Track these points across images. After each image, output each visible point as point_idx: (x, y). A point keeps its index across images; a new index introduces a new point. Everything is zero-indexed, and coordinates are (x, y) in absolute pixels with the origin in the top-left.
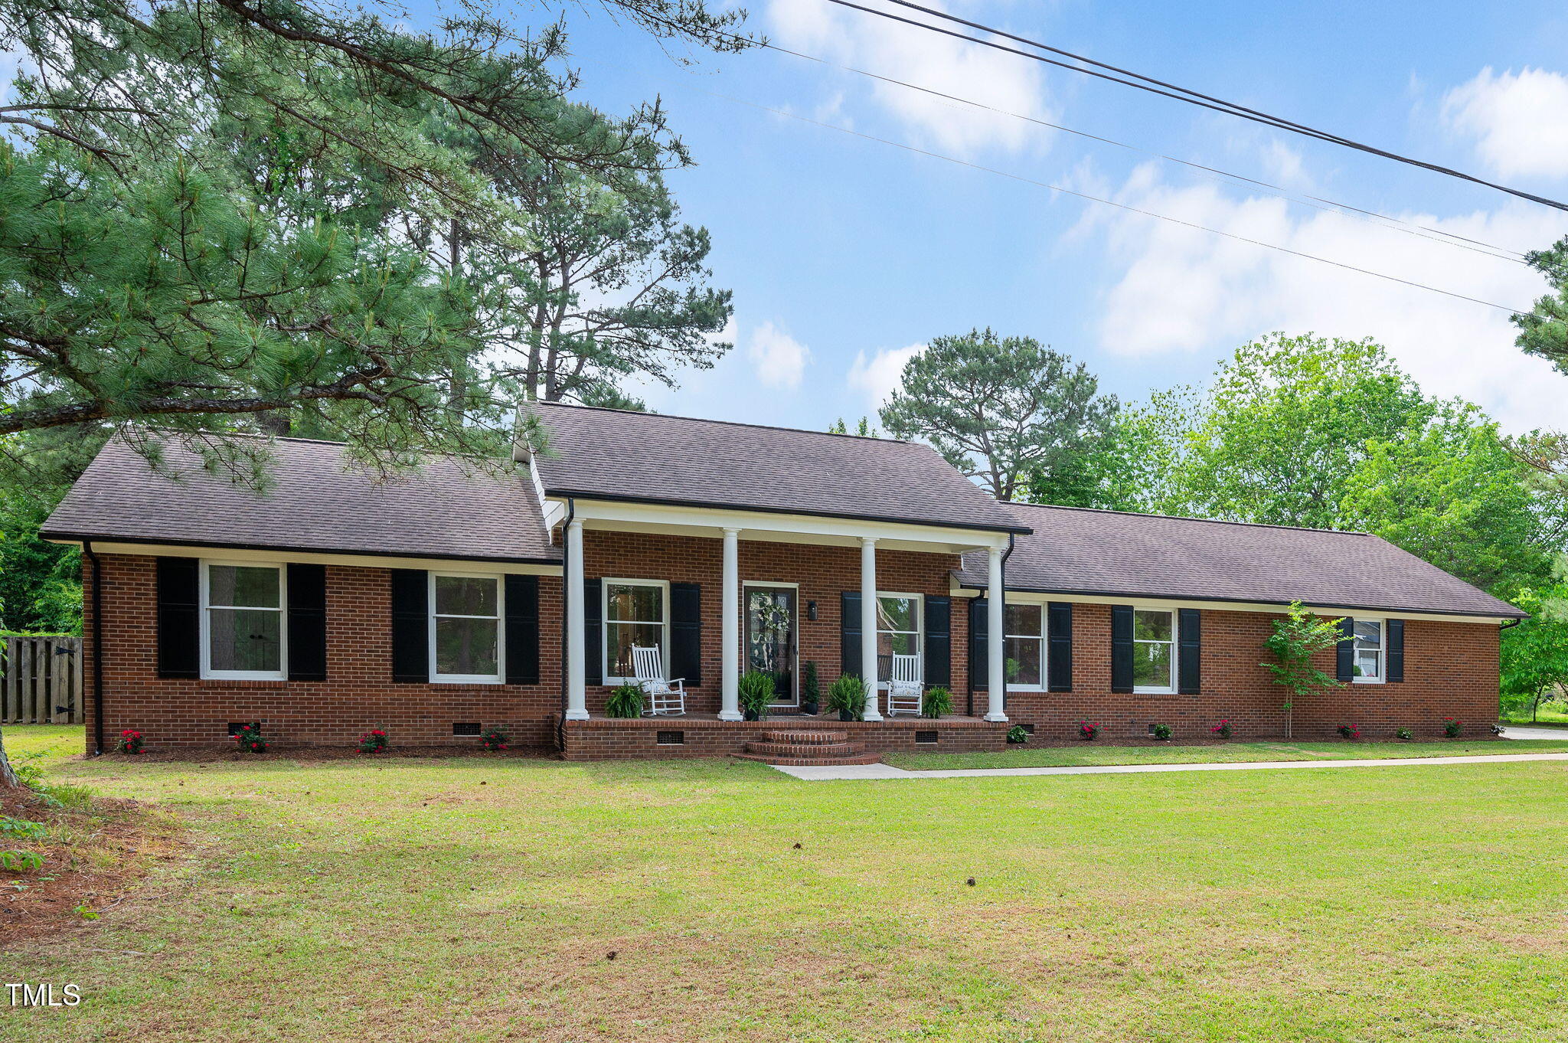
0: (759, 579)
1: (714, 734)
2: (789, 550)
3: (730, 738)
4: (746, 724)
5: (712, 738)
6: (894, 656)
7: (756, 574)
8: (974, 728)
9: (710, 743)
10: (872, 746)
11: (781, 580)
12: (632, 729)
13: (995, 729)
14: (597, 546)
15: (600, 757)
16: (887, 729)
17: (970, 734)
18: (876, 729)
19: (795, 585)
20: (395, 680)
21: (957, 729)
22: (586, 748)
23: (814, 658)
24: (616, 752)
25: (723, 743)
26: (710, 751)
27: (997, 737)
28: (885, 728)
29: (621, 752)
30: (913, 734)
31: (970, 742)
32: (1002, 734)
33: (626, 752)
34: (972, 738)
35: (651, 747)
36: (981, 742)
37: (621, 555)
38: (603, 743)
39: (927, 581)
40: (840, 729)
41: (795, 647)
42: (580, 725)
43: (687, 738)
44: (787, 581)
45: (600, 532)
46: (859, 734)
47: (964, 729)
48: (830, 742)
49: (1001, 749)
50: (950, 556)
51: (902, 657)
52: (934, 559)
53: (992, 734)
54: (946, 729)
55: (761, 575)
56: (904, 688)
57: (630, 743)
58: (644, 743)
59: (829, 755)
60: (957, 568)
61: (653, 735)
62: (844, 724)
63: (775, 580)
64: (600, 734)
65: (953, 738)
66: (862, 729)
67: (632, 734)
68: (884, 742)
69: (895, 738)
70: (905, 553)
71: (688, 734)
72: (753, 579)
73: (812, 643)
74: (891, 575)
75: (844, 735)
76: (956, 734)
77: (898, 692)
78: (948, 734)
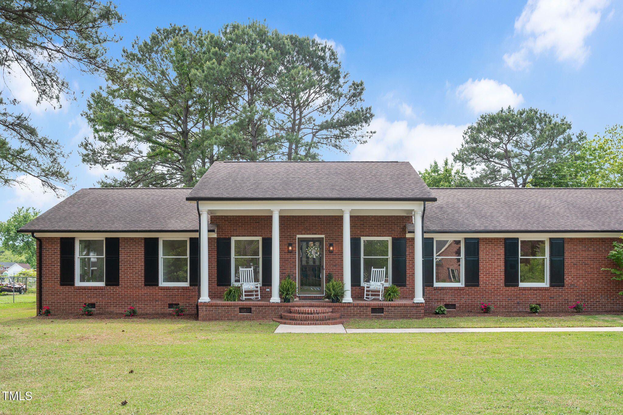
0: (305, 234)
1: (266, 309)
2: (320, 219)
3: (273, 311)
4: (281, 304)
5: (265, 311)
6: (373, 269)
7: (303, 232)
8: (405, 306)
9: (264, 313)
10: (347, 315)
11: (316, 234)
12: (227, 306)
13: (417, 307)
14: (229, 222)
15: (213, 319)
16: (355, 307)
17: (402, 309)
18: (349, 307)
19: (323, 236)
20: (146, 285)
21: (395, 307)
22: (207, 315)
23: (332, 272)
24: (220, 317)
25: (270, 313)
26: (263, 317)
27: (418, 311)
28: (354, 306)
29: (222, 317)
30: (369, 309)
31: (402, 313)
32: (421, 309)
33: (225, 317)
34: (404, 311)
35: (236, 315)
36: (409, 313)
37: (239, 226)
38: (214, 313)
39: (393, 230)
40: (330, 307)
41: (323, 266)
42: (205, 304)
43: (253, 311)
44: (319, 234)
45: (230, 216)
46: (340, 309)
47: (399, 307)
48: (318, 313)
49: (421, 318)
50: (406, 217)
51: (376, 270)
52: (397, 219)
53: (415, 309)
54: (388, 306)
55: (305, 232)
56: (375, 286)
57: (226, 313)
58: (233, 313)
60: (410, 223)
61: (237, 309)
62: (332, 304)
63: (313, 234)
64: (213, 309)
65: (393, 311)
66: (341, 306)
67: (227, 309)
68: (353, 313)
69: (360, 311)
70: (381, 217)
71: (253, 309)
72: (302, 234)
73: (332, 264)
74: (373, 228)
75: (331, 310)
76: (394, 309)
77: (372, 288)
78: (390, 309)
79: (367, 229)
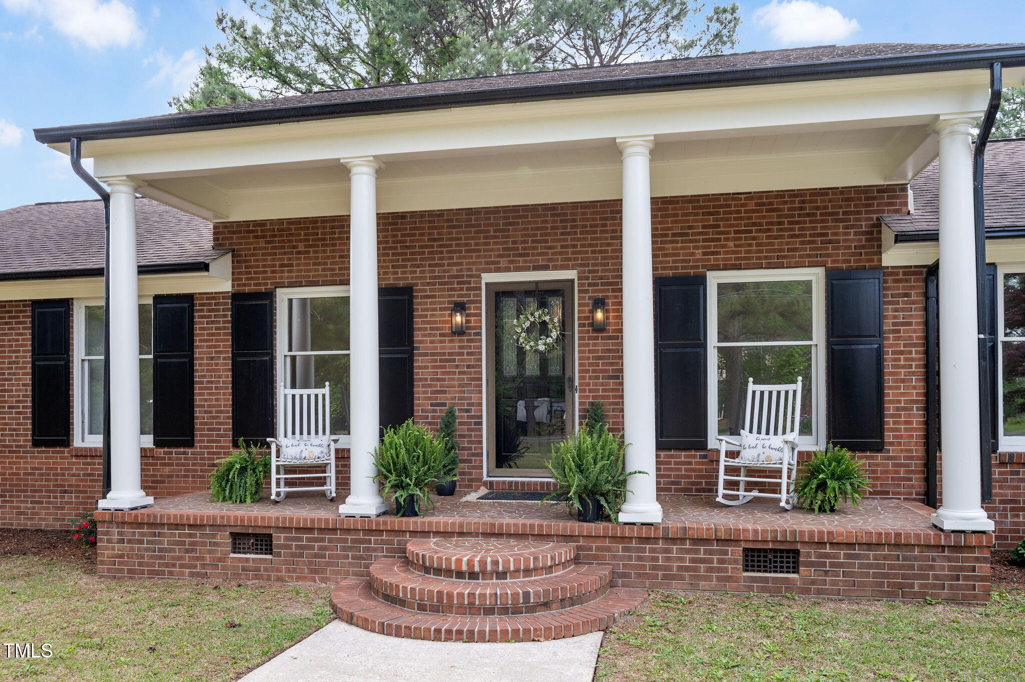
0: (507, 270)
1: (323, 540)
2: (558, 215)
3: (350, 549)
4: (378, 523)
5: (320, 548)
6: (751, 387)
7: (503, 262)
8: (897, 545)
9: (316, 556)
10: (639, 575)
11: (545, 268)
12: (191, 526)
13: (956, 548)
14: (269, 242)
15: (143, 572)
16: (674, 540)
17: (885, 558)
18: (647, 540)
19: (570, 274)
20: (36, 444)
21: (850, 545)
22: (122, 556)
23: (603, 397)
24: (167, 565)
25: (338, 557)
26: (315, 572)
27: (962, 569)
28: (666, 539)
29: (174, 565)
30: (736, 553)
31: (886, 576)
32: (977, 559)
33: (182, 566)
34: (891, 567)
35: (220, 560)
36: (916, 577)
37: (299, 253)
38: (147, 550)
39: (830, 242)
40: (567, 538)
41: (572, 380)
43: (278, 546)
44: (555, 268)
45: (272, 222)
46: (608, 549)
47: (869, 545)
48: (502, 575)
49: (975, 597)
50: (881, 190)
51: (766, 388)
52: (848, 200)
53: (949, 559)
54: (821, 544)
55: (511, 262)
56: (760, 450)
57: (187, 551)
58: (210, 552)
59: (471, 608)
60: (897, 211)
61: (224, 538)
62: (574, 527)
63: (536, 268)
64: (143, 534)
65: (841, 565)
66: (614, 538)
67: (190, 535)
68: (665, 568)
69: (693, 560)
70: (781, 194)
71: (279, 539)
72: (498, 270)
73: (602, 371)
74: (754, 238)
75: (565, 552)
76: (847, 556)
77: (748, 458)
78: (826, 556)
79: (731, 244)
